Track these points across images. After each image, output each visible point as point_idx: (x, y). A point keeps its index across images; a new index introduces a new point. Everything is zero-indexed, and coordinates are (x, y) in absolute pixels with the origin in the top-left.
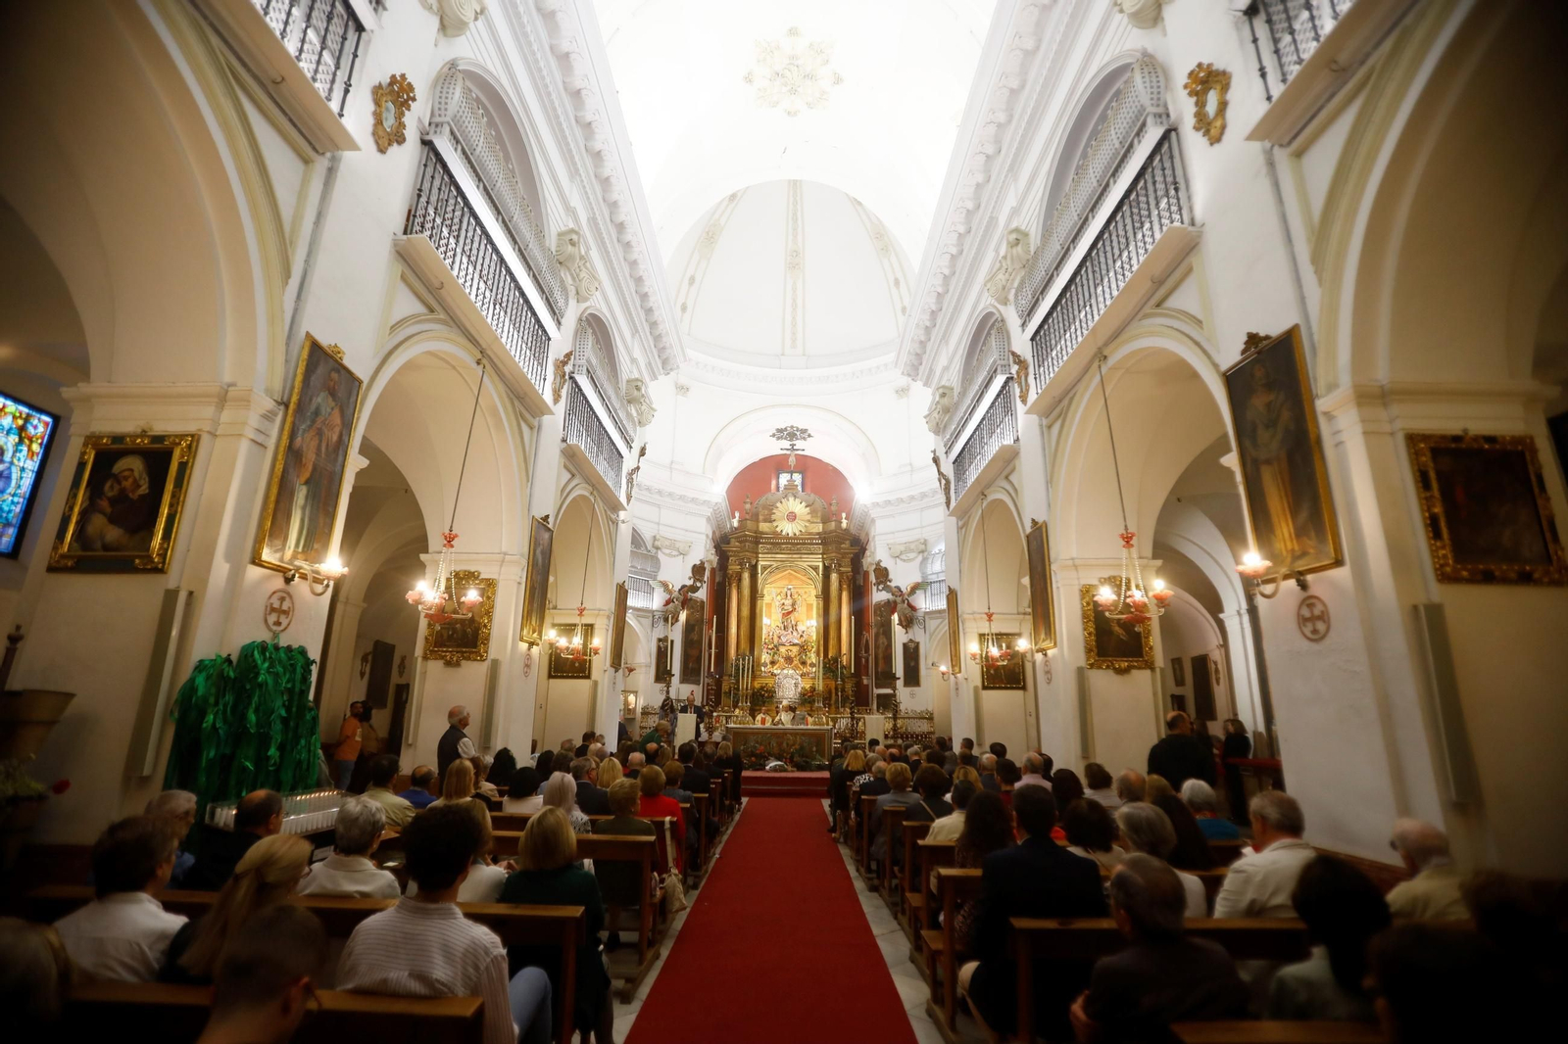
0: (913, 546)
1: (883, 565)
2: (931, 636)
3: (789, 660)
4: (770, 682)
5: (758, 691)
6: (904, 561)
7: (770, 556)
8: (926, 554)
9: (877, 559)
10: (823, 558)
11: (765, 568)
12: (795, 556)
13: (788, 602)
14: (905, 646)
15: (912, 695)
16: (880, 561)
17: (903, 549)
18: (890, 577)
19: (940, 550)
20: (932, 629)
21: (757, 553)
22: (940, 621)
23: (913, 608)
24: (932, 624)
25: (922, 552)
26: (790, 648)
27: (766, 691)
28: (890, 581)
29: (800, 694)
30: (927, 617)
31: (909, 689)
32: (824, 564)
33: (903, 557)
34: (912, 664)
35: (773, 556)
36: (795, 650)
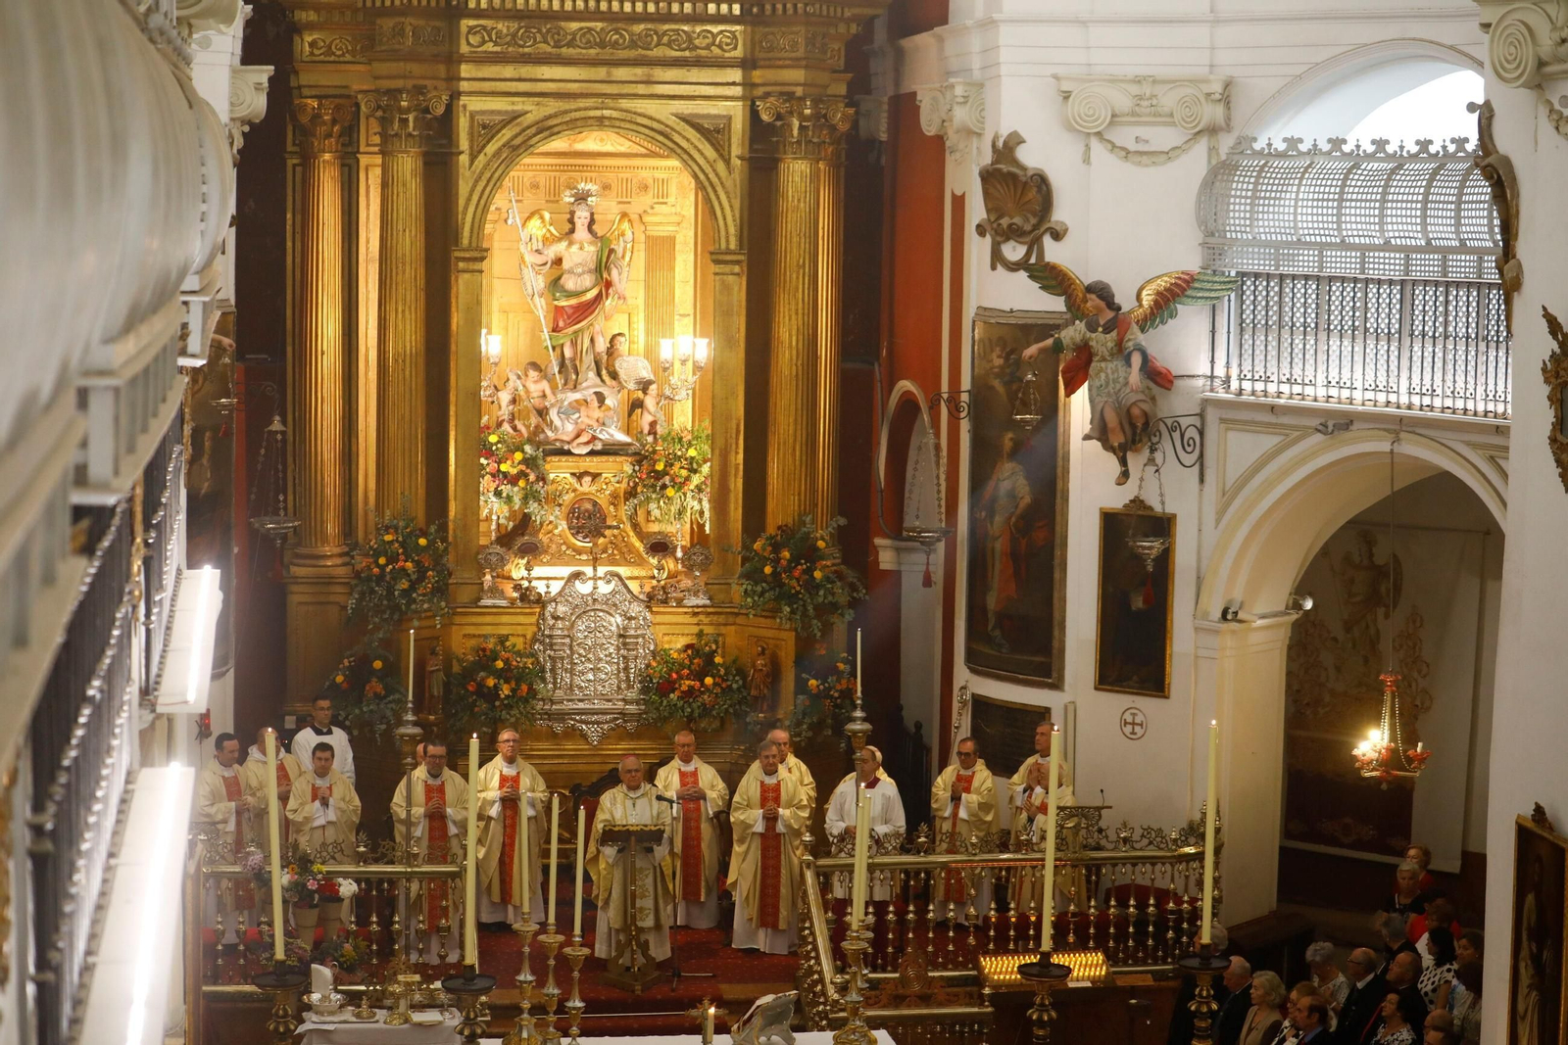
0: (1168, 100)
1: (1030, 157)
2: (1227, 496)
3: (588, 521)
4: (518, 627)
5: (468, 673)
6: (1127, 154)
7: (508, 71)
8: (1226, 142)
9: (1004, 133)
10: (747, 84)
11: (486, 130)
12: (621, 73)
13: (579, 254)
14: (1111, 523)
15: (1132, 727)
16: (1015, 140)
17: (1122, 101)
18: (1060, 214)
19: (1293, 142)
20: (1233, 473)
21: (453, 59)
22: (1269, 441)
23: (1159, 378)
24: (1237, 450)
25: (1212, 130)
26: (593, 464)
27: (505, 675)
28: (1057, 236)
29: (646, 679)
30: (1212, 416)
31: (1117, 703)
32: (754, 115)
33: (1125, 137)
34: (1138, 603)
35: (526, 71)
36: (616, 472)
